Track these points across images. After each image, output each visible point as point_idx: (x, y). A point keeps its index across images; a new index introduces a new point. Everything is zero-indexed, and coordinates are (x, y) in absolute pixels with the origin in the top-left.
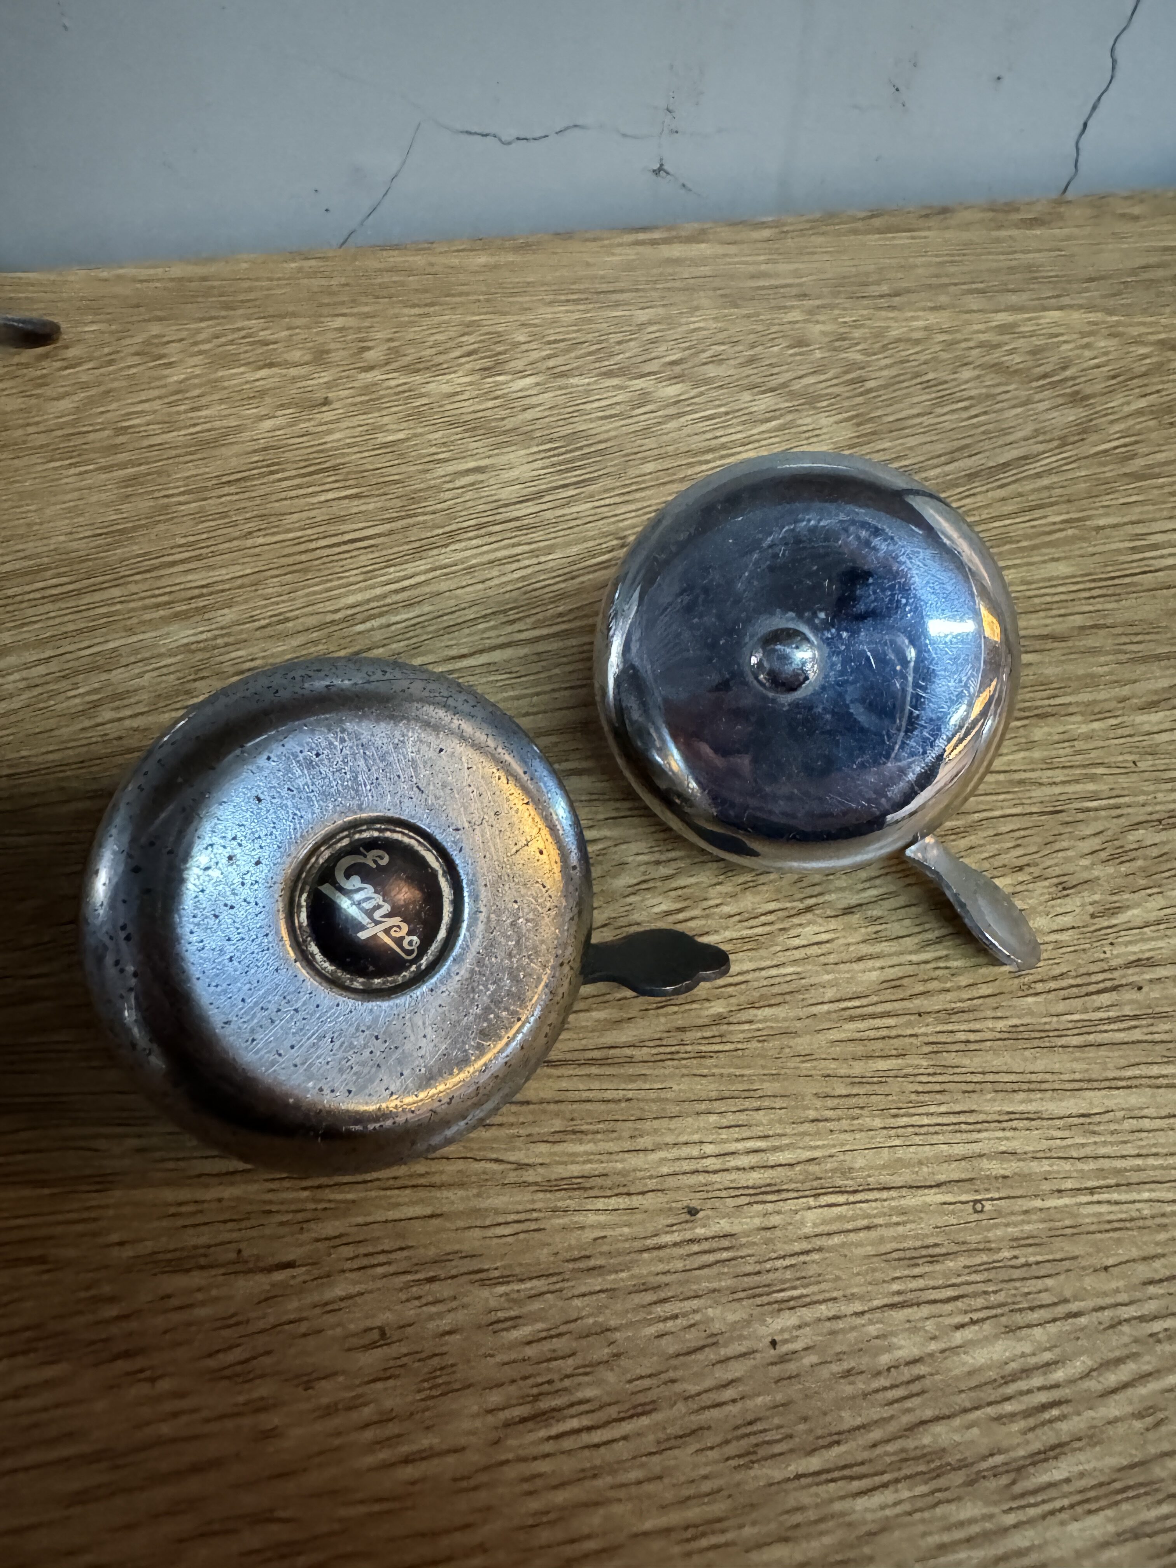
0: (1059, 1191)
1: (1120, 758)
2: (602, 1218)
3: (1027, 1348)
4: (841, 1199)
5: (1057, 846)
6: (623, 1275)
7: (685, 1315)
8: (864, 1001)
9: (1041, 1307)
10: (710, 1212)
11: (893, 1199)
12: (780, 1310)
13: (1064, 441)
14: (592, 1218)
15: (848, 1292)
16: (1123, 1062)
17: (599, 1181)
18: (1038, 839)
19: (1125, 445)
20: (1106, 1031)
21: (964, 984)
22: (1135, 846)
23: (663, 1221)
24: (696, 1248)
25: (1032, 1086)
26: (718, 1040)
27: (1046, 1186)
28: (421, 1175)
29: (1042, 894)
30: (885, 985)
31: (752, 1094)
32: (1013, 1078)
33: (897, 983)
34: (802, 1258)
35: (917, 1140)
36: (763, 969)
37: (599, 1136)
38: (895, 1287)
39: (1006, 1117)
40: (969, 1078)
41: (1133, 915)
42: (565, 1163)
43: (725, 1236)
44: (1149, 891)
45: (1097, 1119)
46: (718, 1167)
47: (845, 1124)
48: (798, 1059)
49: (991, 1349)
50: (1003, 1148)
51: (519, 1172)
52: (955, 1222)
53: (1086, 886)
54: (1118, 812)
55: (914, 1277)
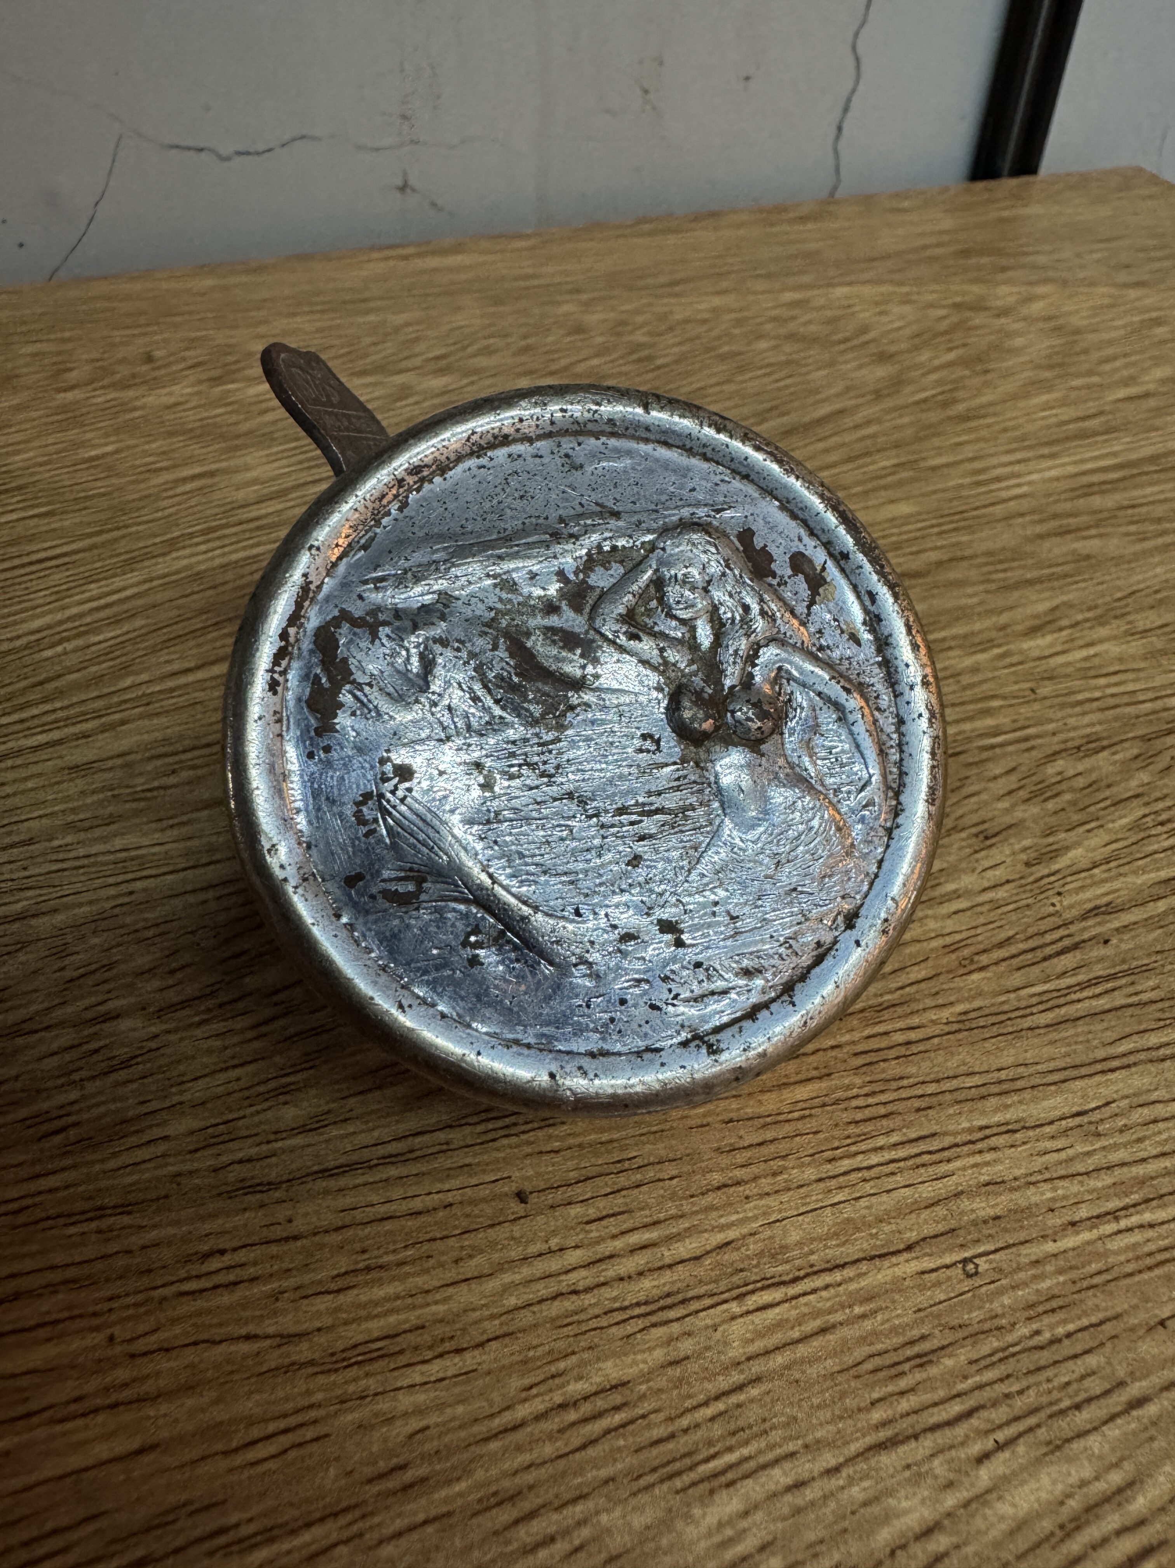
0: (1073, 1224)
1: (1015, 688)
2: (421, 1397)
3: (1087, 1472)
4: (777, 1294)
6: (462, 1486)
7: (566, 1533)
9: (1089, 1400)
10: (586, 1355)
11: (851, 1280)
12: (712, 1492)
14: (405, 1401)
15: (810, 1438)
16: (1110, 1036)
17: (412, 1339)
20: (1079, 1001)
22: (1059, 778)
23: (516, 1383)
24: (572, 1416)
25: (1005, 1087)
27: (1053, 1221)
28: (125, 1385)
29: (962, 848)
31: (627, 1165)
32: (976, 1080)
34: (734, 1399)
35: (868, 1188)
37: (407, 1268)
38: (877, 1415)
39: (980, 1135)
40: (920, 1090)
41: (1076, 856)
42: (357, 1320)
43: (614, 1387)
44: (1087, 827)
45: (1096, 1116)
46: (589, 1282)
49: (1033, 1485)
50: (984, 1178)
51: (284, 1349)
52: (942, 1297)
53: (1012, 831)
54: (1028, 744)
55: (902, 1393)
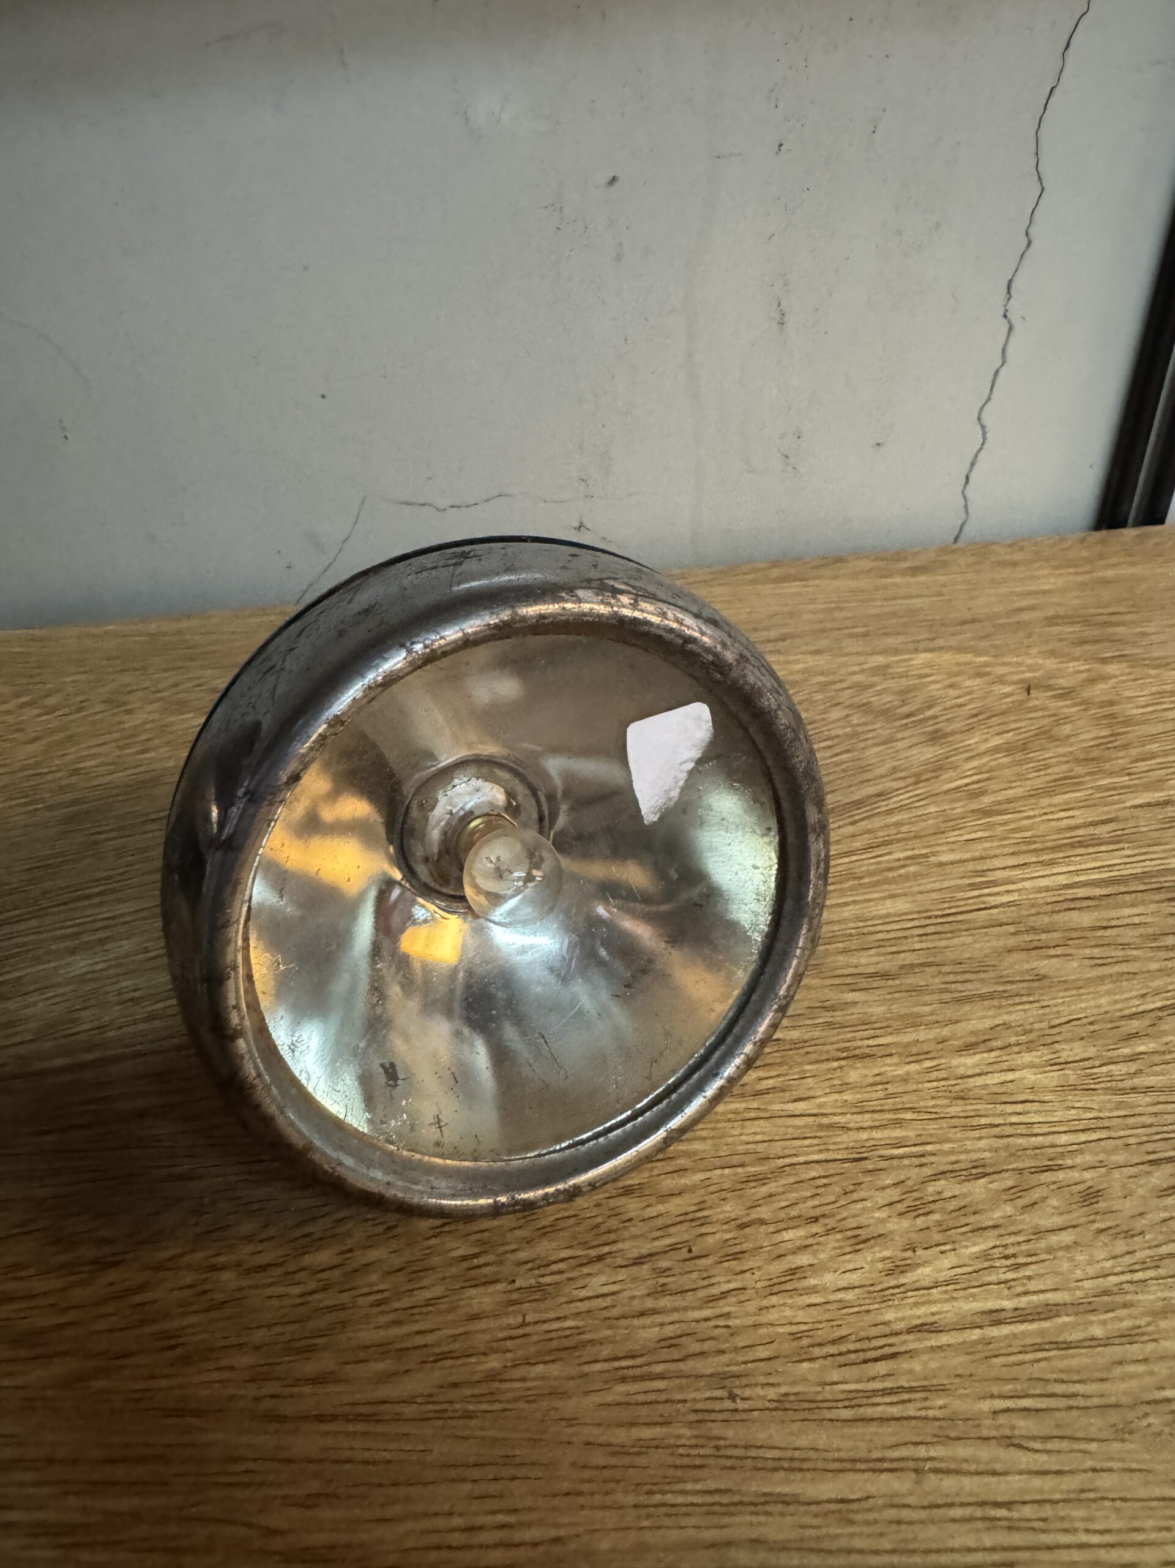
1: (932, 1103)
5: (855, 1196)
8: (639, 1361)
13: (918, 779)
16: (889, 1441)
17: (343, 1553)
18: (838, 1189)
19: (979, 781)
20: (878, 1405)
21: (741, 1344)
22: (936, 1198)
25: (796, 1465)
26: (488, 1398)
28: (176, 1538)
29: (835, 1248)
30: (663, 1344)
31: (509, 1460)
32: (775, 1454)
33: (674, 1341)
36: (545, 1322)
37: (352, 1502)
39: (762, 1500)
40: (729, 1452)
41: (924, 1274)
42: (314, 1531)
44: (943, 1248)
45: (855, 1506)
46: (462, 1543)
47: (597, 1500)
48: (564, 1423)
53: (879, 1240)
54: (924, 1160)
